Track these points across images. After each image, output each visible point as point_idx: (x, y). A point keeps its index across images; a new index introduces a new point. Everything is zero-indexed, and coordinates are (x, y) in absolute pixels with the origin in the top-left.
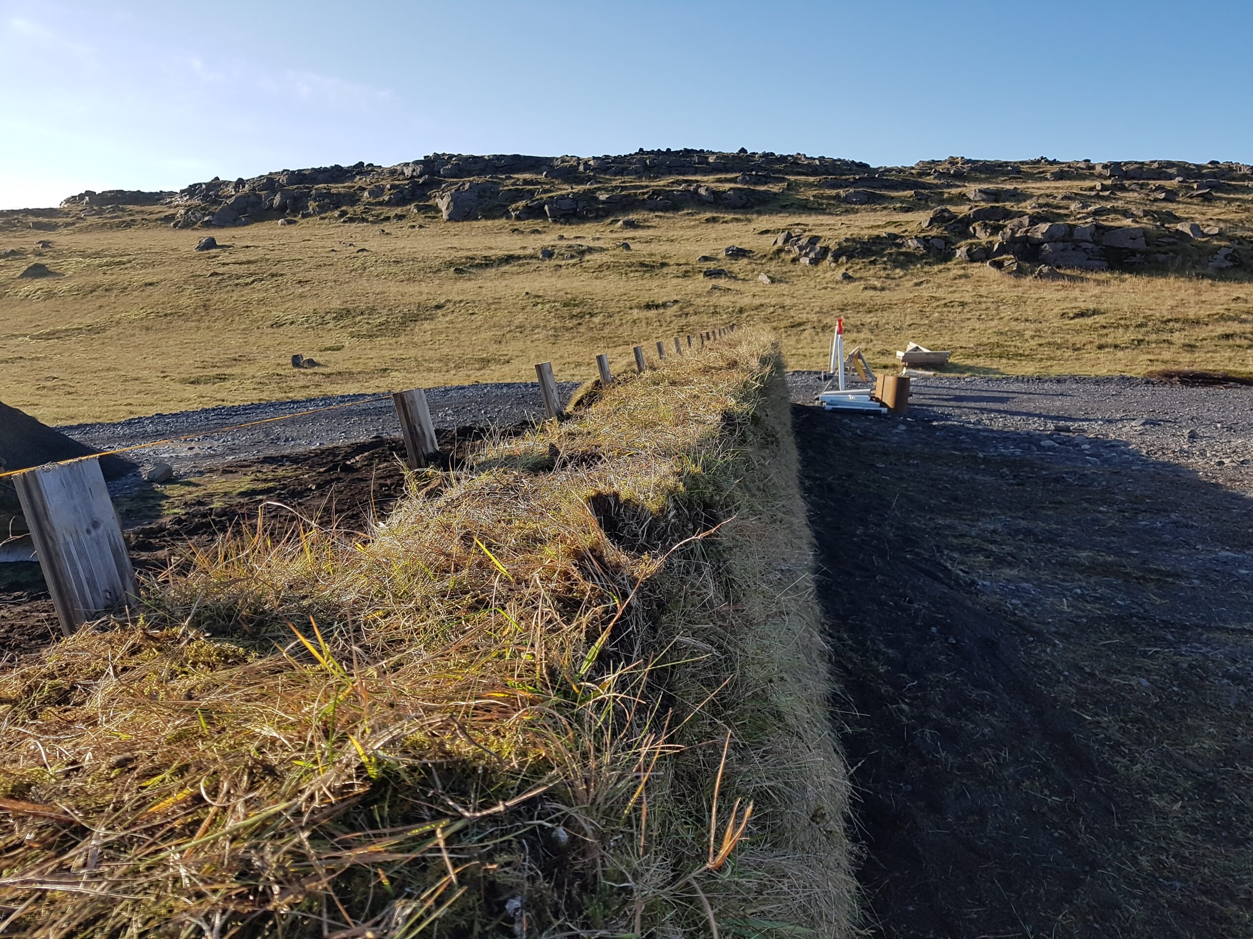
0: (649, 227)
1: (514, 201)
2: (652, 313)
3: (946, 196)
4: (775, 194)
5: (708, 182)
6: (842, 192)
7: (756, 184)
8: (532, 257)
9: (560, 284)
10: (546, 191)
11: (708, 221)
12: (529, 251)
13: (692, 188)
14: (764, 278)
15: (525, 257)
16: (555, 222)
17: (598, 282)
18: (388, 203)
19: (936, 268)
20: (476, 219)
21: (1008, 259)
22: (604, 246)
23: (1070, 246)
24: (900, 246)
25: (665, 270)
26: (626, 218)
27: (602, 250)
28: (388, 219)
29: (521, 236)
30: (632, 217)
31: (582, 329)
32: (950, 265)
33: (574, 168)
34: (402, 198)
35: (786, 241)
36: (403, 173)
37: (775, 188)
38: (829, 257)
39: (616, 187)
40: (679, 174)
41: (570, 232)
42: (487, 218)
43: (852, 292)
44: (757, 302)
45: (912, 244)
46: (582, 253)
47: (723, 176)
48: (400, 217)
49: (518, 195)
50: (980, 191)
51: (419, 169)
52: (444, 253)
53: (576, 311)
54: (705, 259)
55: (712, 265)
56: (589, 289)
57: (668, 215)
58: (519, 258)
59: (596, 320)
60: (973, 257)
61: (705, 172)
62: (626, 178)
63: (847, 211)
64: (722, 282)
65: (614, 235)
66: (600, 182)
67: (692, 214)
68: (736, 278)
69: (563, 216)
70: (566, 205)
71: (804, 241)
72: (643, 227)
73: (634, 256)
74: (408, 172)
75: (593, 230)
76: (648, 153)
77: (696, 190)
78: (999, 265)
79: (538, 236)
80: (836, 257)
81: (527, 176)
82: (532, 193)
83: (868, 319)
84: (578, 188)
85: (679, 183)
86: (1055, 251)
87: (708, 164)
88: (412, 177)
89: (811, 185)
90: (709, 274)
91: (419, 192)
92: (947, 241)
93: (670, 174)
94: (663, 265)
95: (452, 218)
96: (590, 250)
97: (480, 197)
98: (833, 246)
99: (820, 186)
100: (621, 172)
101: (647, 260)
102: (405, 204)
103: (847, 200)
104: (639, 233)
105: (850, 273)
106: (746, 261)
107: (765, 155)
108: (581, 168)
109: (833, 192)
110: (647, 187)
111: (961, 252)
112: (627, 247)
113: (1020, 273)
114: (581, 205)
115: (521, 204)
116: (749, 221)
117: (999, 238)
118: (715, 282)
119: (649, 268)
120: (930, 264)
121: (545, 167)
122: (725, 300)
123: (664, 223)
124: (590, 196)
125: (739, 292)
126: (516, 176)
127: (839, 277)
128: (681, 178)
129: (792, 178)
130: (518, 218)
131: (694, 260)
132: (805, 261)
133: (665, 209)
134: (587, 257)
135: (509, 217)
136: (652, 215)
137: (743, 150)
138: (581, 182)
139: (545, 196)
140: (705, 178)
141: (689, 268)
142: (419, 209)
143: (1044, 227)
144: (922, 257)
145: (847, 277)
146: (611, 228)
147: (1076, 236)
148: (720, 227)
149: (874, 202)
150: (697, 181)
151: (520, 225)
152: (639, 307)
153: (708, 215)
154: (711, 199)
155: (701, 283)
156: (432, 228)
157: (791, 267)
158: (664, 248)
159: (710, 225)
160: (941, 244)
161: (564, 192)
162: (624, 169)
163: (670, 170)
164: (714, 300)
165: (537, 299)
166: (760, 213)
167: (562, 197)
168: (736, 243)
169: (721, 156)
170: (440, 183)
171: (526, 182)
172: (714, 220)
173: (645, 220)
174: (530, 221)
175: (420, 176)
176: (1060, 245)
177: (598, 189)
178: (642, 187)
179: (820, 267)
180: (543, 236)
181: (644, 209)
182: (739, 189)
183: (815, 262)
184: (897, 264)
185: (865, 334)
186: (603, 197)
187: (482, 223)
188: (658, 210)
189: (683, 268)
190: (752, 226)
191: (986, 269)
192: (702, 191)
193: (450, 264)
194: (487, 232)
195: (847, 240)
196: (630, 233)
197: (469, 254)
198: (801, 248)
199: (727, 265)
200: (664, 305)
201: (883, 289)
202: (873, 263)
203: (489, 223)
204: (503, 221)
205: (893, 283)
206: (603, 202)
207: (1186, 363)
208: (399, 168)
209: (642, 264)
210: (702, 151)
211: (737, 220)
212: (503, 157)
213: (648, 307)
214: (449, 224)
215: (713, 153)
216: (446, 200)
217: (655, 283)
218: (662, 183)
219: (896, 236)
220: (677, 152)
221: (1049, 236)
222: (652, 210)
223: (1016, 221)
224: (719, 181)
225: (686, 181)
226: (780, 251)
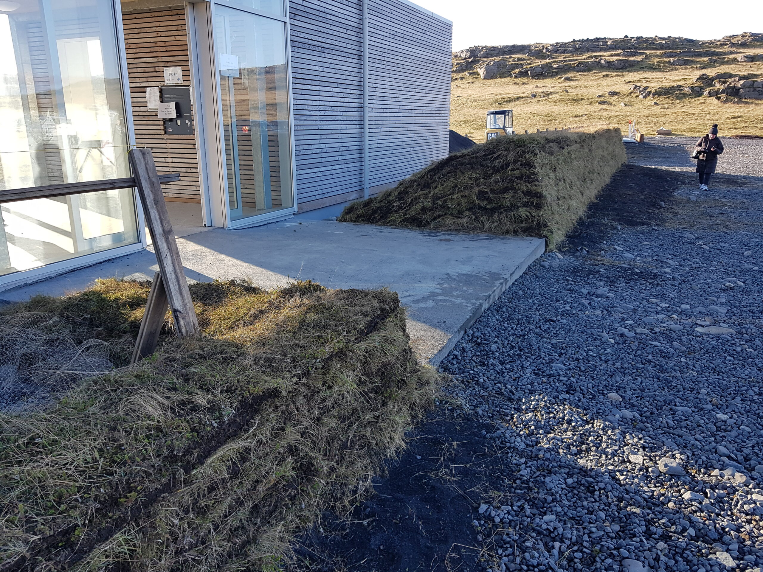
0: (576, 80)
1: (514, 69)
2: (577, 119)
3: (726, 59)
4: (638, 62)
5: (606, 56)
6: (672, 60)
7: (630, 56)
8: (527, 97)
9: (541, 109)
10: (528, 64)
11: (604, 76)
12: (526, 95)
13: (597, 60)
14: (622, 104)
15: (525, 97)
16: (533, 78)
17: (556, 107)
18: (455, 72)
19: (694, 100)
20: (496, 78)
21: (723, 96)
22: (557, 91)
23: (752, 89)
24: (682, 90)
25: (583, 101)
26: (566, 76)
27: (556, 93)
28: (456, 79)
29: (518, 86)
30: (569, 75)
31: (552, 125)
32: (700, 98)
33: (541, 51)
34: (461, 69)
35: (635, 88)
36: (460, 57)
37: (638, 58)
38: (651, 96)
39: (561, 61)
40: (592, 52)
41: (540, 83)
42: (501, 77)
43: (656, 110)
44: (616, 114)
45: (687, 89)
46: (548, 95)
47: (614, 52)
48: (462, 78)
49: (515, 66)
50: (744, 56)
51: (468, 54)
52: (492, 96)
53: (549, 118)
54: (600, 96)
55: (602, 99)
56: (553, 110)
57: (585, 74)
58: (522, 98)
59: (557, 121)
60: (710, 95)
61: (605, 50)
62: (566, 55)
63: (672, 70)
64: (605, 106)
65: (561, 85)
66: (554, 58)
67: (597, 73)
68: (611, 104)
69: (536, 75)
70: (538, 70)
71: (642, 89)
72: (573, 80)
73: (570, 95)
74: (463, 56)
75: (550, 82)
76: (578, 41)
77: (600, 61)
78: (719, 98)
79: (526, 86)
80: (654, 95)
81: (519, 56)
82: (522, 65)
83: (655, 120)
84: (544, 62)
85: (591, 57)
86: (745, 92)
87: (607, 45)
88: (465, 58)
89: (656, 56)
90: (600, 103)
91: (469, 66)
92: (701, 88)
93: (588, 51)
94: (582, 99)
95: (485, 78)
96: (551, 93)
97: (498, 68)
98: (653, 91)
99: (661, 56)
100: (564, 52)
101: (576, 98)
102: (463, 72)
103: (673, 64)
104: (572, 83)
105: (658, 102)
106: (616, 97)
107: (638, 38)
108: (544, 51)
109: (667, 60)
110: (576, 60)
111: (706, 93)
112: (567, 91)
113: (727, 101)
114: (545, 70)
115: (517, 70)
116: (623, 76)
117: (722, 87)
118: (602, 106)
119: (576, 101)
120: (692, 98)
121: (527, 51)
122: (605, 114)
123: (583, 78)
124: (549, 65)
125: (611, 110)
126: (513, 56)
127: (653, 104)
128: (593, 54)
129: (648, 52)
130: (516, 77)
131: (595, 97)
132: (641, 97)
133: (584, 71)
134: (550, 97)
135: (511, 77)
136: (578, 74)
137: (626, 36)
138: (544, 58)
139: (528, 66)
140: (605, 54)
141: (593, 100)
142: (470, 74)
143: (742, 82)
144: (690, 95)
145: (656, 104)
146: (559, 81)
147: (755, 85)
148: (609, 79)
149: (687, 64)
150: (600, 56)
151: (517, 80)
152: (572, 117)
153: (604, 73)
154: (607, 65)
155: (597, 106)
156: (478, 83)
157: (635, 99)
158: (583, 91)
159: (605, 78)
160: (698, 89)
161: (537, 64)
162: (565, 50)
163: (588, 50)
164: (600, 114)
165: (534, 114)
166: (629, 71)
167: (537, 67)
168: (613, 89)
169: (615, 41)
170: (478, 61)
171: (519, 59)
172: (607, 76)
173: (575, 77)
174: (521, 78)
175: (469, 58)
176: (748, 89)
177: (553, 62)
178: (574, 60)
179: (647, 99)
180: (528, 86)
181: (574, 71)
182: (621, 60)
183: (645, 97)
184: (678, 98)
185: (652, 125)
186: (555, 66)
187: (499, 80)
188: (581, 71)
189: (590, 100)
190: (624, 79)
191: (714, 100)
192: (602, 62)
193: (496, 101)
194: (502, 84)
195: (659, 88)
196: (568, 84)
197: (502, 96)
198: (640, 92)
199: (608, 99)
200: (582, 116)
201: (668, 108)
202: (668, 98)
203: (503, 80)
204: (508, 79)
205: (673, 106)
206: (555, 69)
207: (744, 133)
208: (458, 54)
209: (573, 99)
210: (605, 38)
211: (618, 76)
212: (507, 46)
213: (576, 116)
214: (484, 81)
215: (610, 39)
216: (483, 70)
217: (578, 107)
218: (583, 57)
219: (681, 86)
220: (592, 40)
221: (743, 86)
222: (578, 71)
223: (733, 79)
224: (612, 55)
225: (595, 56)
226: (631, 92)
